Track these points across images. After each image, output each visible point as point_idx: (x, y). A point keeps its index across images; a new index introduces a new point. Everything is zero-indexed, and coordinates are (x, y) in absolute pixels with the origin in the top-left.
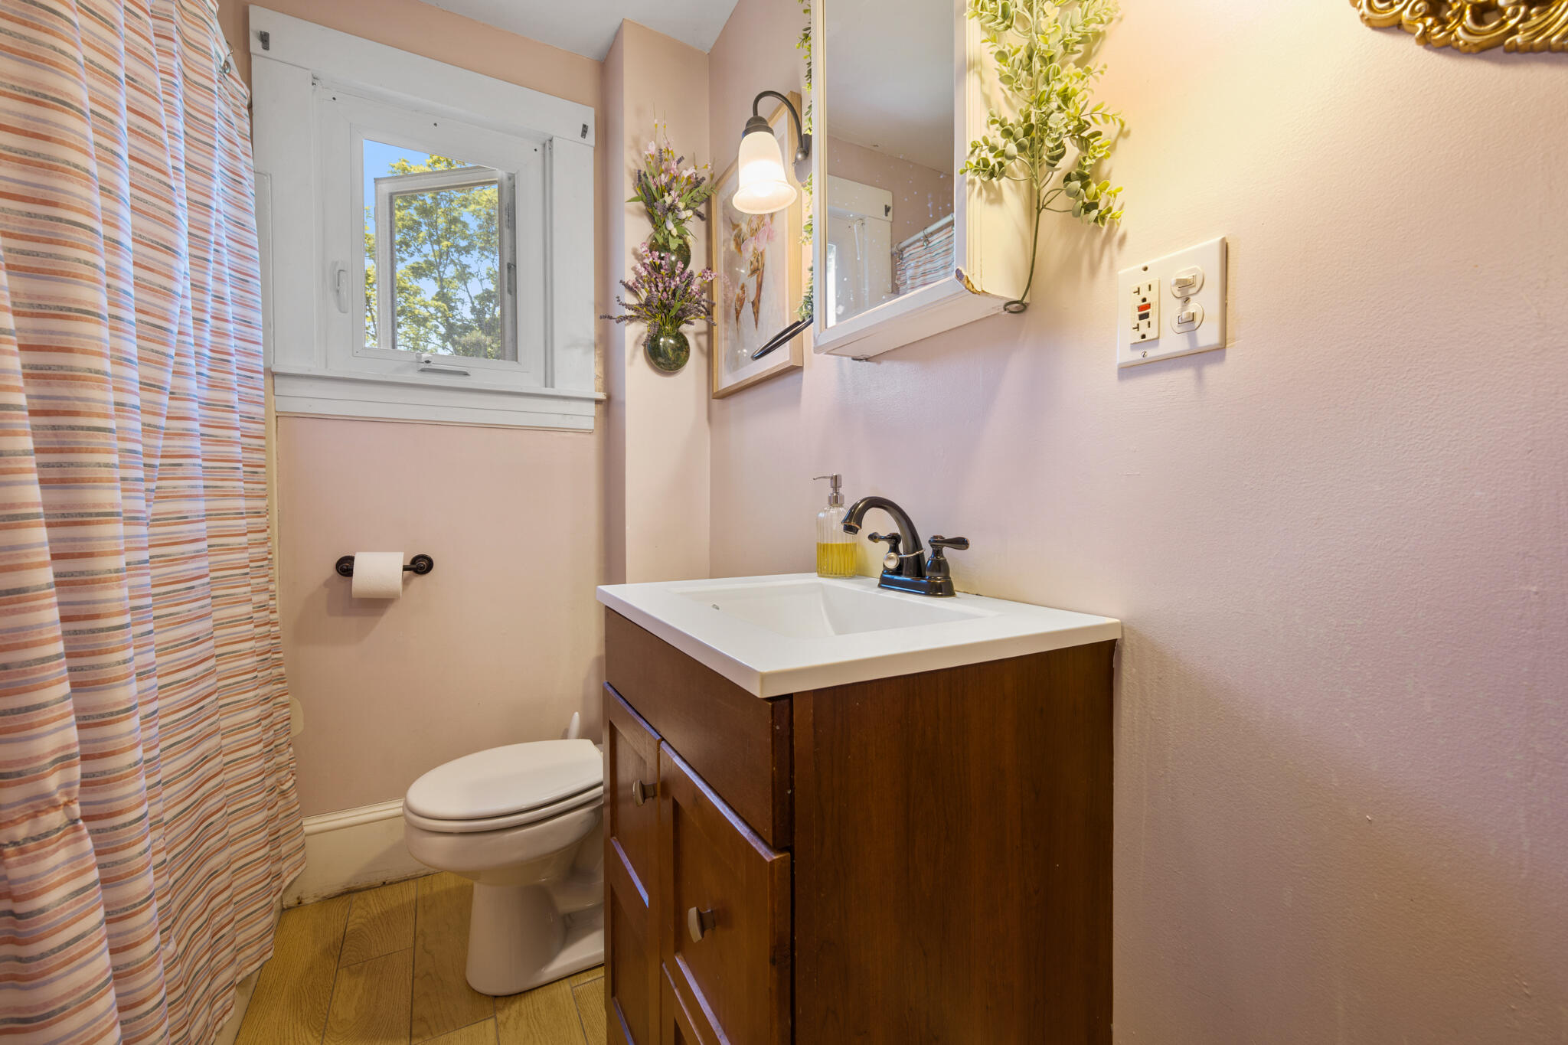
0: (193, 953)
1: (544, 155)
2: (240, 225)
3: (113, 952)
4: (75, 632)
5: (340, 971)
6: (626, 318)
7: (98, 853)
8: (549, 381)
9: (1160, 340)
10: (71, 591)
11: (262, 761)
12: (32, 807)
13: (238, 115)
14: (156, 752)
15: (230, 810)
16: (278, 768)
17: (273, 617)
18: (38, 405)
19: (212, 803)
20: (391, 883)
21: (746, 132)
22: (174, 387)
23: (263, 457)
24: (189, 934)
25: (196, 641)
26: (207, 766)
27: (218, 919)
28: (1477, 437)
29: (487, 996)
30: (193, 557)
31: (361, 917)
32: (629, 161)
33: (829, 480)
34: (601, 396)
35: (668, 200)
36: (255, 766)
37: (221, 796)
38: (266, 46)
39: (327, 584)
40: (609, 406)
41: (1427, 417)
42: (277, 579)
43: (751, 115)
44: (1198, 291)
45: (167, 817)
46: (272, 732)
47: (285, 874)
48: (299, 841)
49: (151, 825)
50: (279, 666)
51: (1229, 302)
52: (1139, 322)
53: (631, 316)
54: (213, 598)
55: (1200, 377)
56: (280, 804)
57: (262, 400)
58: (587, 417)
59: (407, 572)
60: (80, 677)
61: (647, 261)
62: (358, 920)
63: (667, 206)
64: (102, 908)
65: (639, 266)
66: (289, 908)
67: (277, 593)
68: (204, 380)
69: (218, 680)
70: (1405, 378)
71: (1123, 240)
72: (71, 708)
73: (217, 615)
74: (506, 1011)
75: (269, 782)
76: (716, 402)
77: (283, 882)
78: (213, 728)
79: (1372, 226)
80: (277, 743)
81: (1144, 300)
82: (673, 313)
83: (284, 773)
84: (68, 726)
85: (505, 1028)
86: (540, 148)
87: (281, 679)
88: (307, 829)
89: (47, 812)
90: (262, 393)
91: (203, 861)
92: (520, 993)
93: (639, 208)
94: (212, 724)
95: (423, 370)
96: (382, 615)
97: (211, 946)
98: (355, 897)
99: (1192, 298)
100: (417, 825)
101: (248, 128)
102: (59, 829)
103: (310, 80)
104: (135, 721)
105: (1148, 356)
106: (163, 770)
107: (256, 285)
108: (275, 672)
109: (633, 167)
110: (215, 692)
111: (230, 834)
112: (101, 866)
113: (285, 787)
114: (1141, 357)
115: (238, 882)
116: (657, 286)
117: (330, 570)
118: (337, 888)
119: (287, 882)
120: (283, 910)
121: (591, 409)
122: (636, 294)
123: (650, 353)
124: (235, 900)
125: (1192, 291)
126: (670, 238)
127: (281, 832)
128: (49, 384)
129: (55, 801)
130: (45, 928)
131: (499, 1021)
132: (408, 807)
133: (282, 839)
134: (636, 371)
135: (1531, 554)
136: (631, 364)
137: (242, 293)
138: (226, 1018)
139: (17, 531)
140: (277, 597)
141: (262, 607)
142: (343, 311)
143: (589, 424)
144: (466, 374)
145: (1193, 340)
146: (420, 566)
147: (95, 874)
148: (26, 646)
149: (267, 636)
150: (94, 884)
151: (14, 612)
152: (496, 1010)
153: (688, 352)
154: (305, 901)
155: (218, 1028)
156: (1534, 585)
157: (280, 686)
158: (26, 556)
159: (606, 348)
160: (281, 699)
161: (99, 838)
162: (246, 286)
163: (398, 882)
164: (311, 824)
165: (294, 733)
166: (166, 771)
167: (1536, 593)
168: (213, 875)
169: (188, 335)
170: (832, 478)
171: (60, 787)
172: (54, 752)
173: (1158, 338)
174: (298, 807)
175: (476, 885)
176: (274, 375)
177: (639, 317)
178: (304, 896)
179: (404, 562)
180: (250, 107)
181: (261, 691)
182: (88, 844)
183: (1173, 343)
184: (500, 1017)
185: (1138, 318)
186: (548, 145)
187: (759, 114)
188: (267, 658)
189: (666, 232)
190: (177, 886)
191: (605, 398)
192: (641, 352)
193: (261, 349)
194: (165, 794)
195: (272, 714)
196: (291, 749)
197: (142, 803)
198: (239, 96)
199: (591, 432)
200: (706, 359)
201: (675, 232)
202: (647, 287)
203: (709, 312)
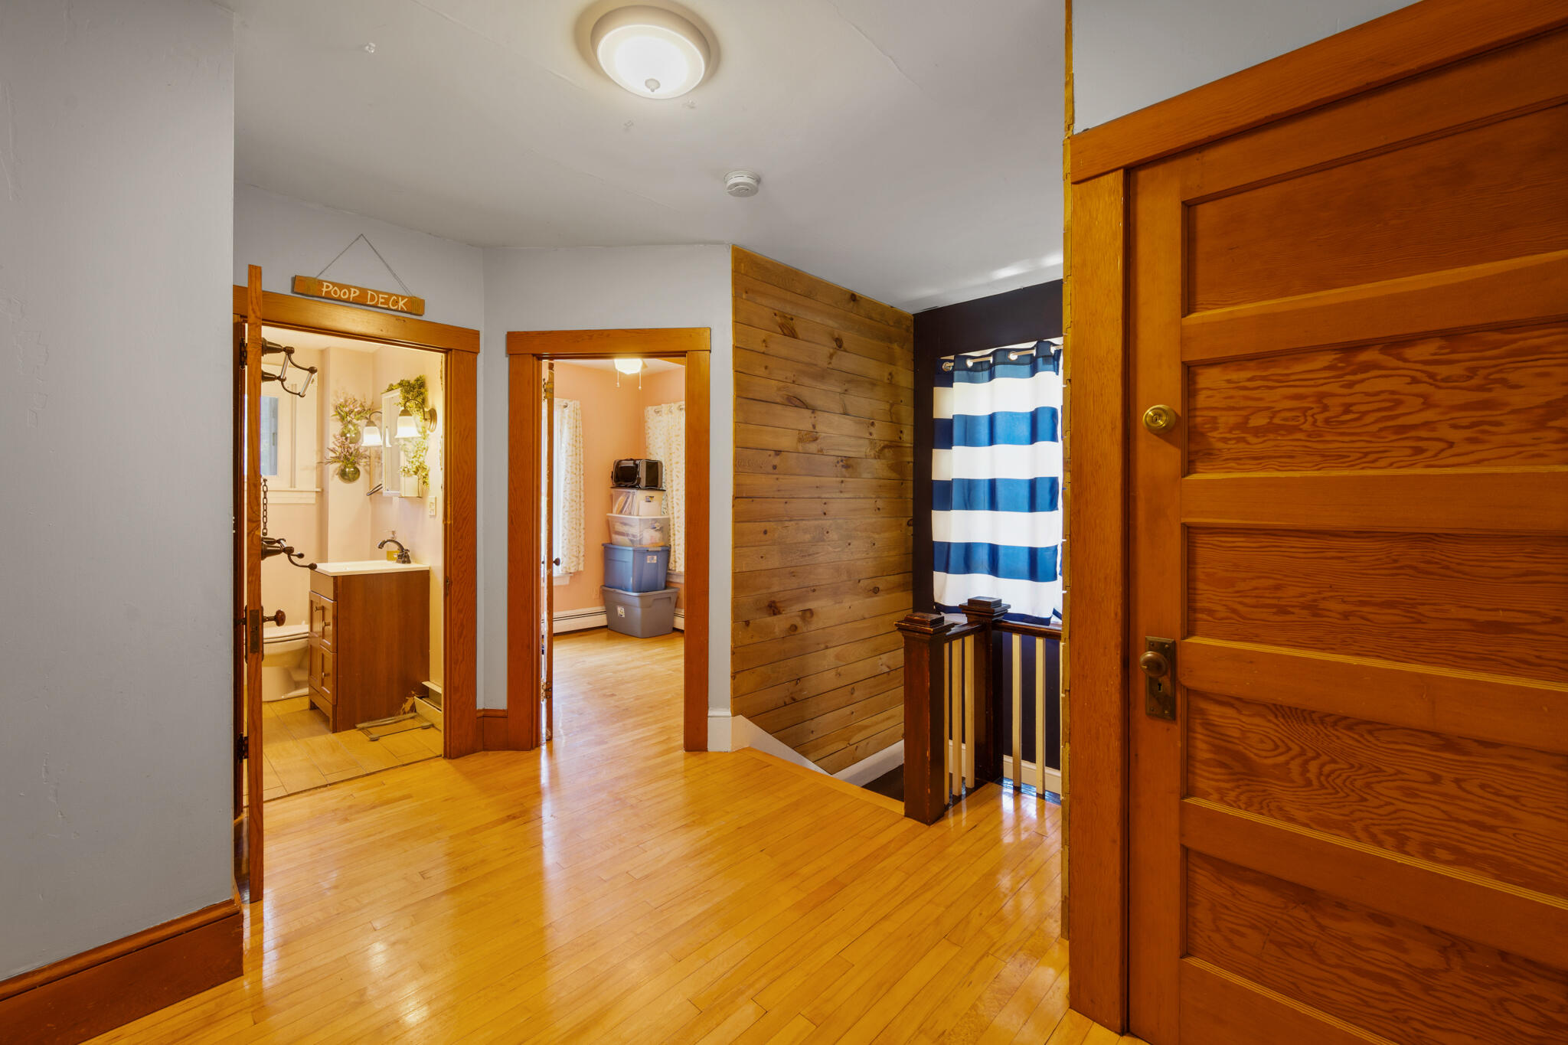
6: (328, 462)
8: (293, 485)
32: (332, 400)
34: (318, 490)
40: (322, 494)
53: (331, 462)
58: (312, 498)
61: (339, 440)
65: (335, 442)
76: (369, 495)
82: (351, 460)
93: (337, 418)
116: (344, 449)
121: (313, 495)
122: (334, 453)
123: (341, 474)
134: (335, 481)
136: (332, 478)
143: (312, 500)
153: (359, 475)
159: (321, 472)
177: (334, 462)
189: (349, 429)
191: (320, 491)
192: (337, 474)
199: (313, 504)
200: (368, 476)
201: (353, 429)
202: (339, 450)
203: (370, 457)
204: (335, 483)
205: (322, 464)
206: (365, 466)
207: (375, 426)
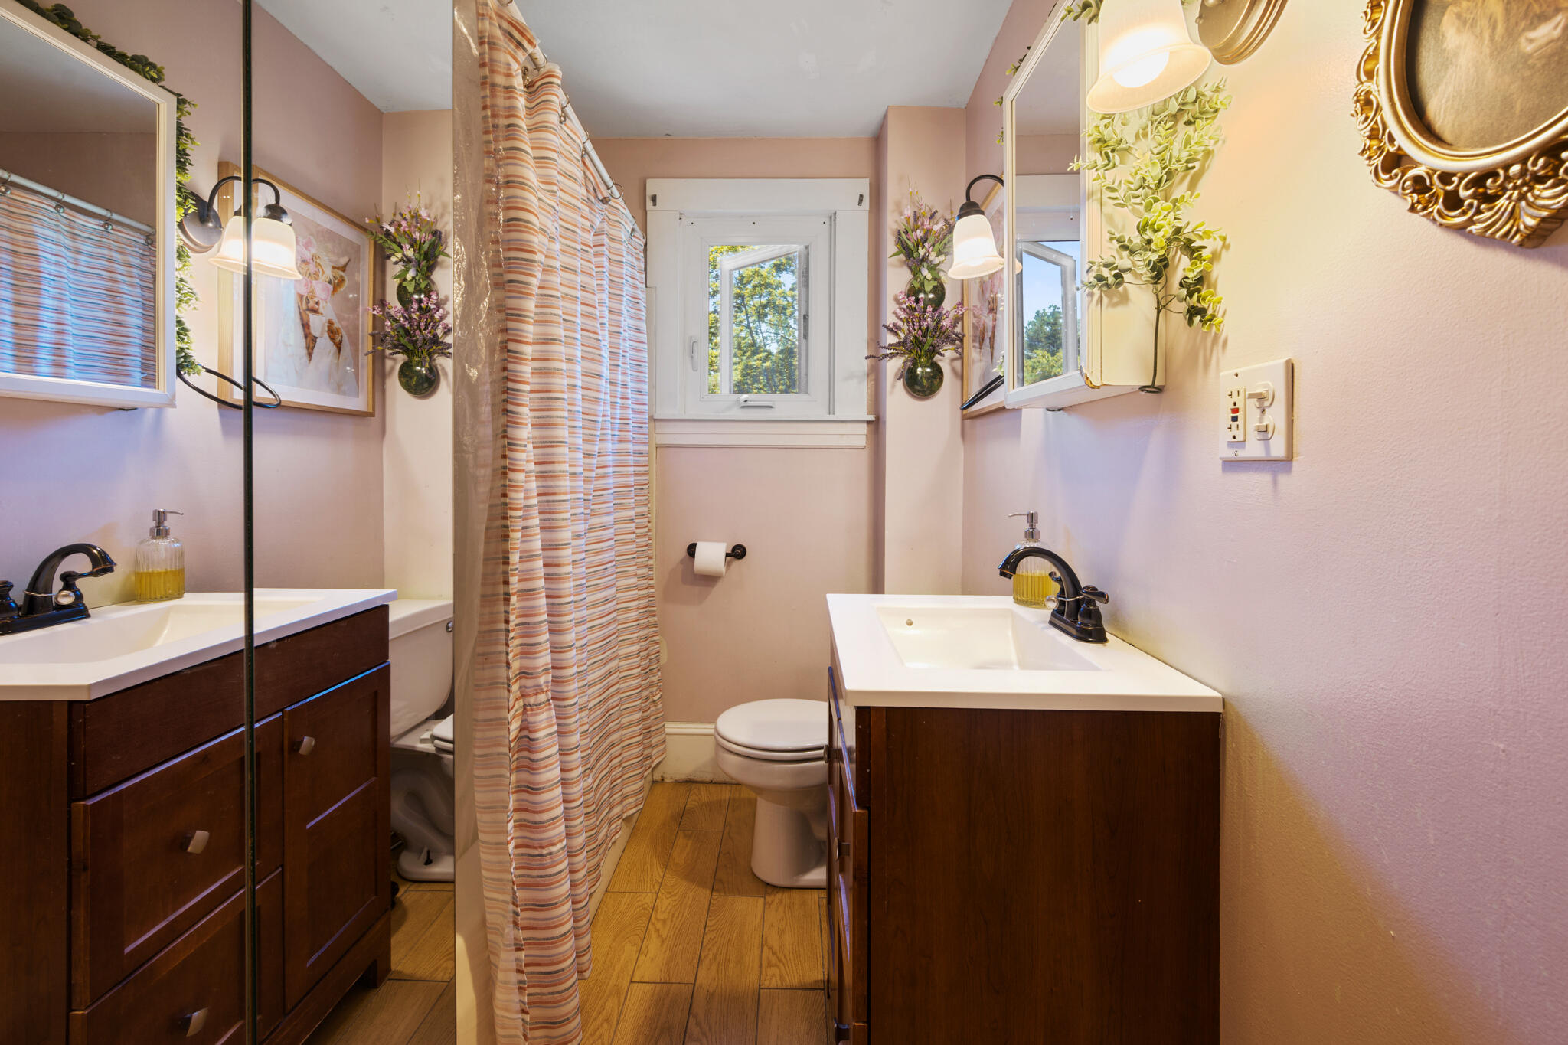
0: (601, 789)
1: (831, 225)
2: (637, 330)
3: (562, 770)
4: (553, 604)
5: (679, 832)
6: (887, 355)
7: (557, 718)
8: (831, 411)
9: (1247, 443)
10: (552, 583)
11: (640, 679)
12: (536, 690)
13: (638, 259)
14: (585, 667)
15: (623, 708)
16: (651, 685)
17: (651, 582)
18: (542, 490)
19: (614, 701)
20: (715, 783)
21: (960, 216)
22: (600, 449)
23: (647, 478)
24: (600, 777)
25: (607, 601)
26: (611, 678)
27: (614, 773)
28: (1461, 591)
29: (762, 881)
30: (607, 550)
31: (695, 801)
32: (893, 222)
33: (1026, 517)
34: (871, 418)
35: (922, 252)
36: (636, 682)
37: (616, 699)
38: (655, 205)
39: (682, 562)
40: (876, 426)
41: (1427, 562)
42: (654, 557)
43: (965, 201)
44: (1271, 404)
45: (591, 705)
46: (648, 660)
47: (654, 757)
48: (662, 737)
49: (580, 709)
50: (654, 615)
51: (1295, 418)
52: (1231, 423)
53: (891, 354)
54: (616, 573)
55: (1275, 483)
56: (652, 709)
57: (647, 441)
58: (860, 435)
59: (728, 558)
60: (554, 627)
61: (904, 306)
62: (693, 803)
63: (921, 257)
64: (557, 746)
65: (898, 311)
66: (657, 782)
67: (654, 567)
68: (616, 438)
69: (618, 625)
70: (1411, 521)
71: (1225, 342)
72: (549, 646)
73: (618, 584)
74: (773, 896)
75: (644, 694)
76: (967, 421)
77: (653, 762)
78: (615, 655)
79: (1390, 373)
80: (652, 667)
81: (1235, 404)
82: (926, 347)
83: (655, 689)
84: (548, 654)
85: (770, 907)
86: (827, 220)
87: (655, 625)
88: (667, 730)
89: (540, 693)
90: (647, 436)
91: (608, 735)
92: (784, 888)
93: (900, 261)
94: (614, 652)
95: (743, 407)
96: (713, 586)
97: (610, 789)
98: (694, 786)
99: (1267, 410)
100: (722, 745)
101: (643, 266)
102: (544, 703)
103: (678, 216)
104: (574, 652)
105: (1239, 456)
106: (588, 677)
107: (645, 366)
108: (652, 619)
109: (895, 227)
110: (615, 633)
111: (622, 723)
112: (558, 725)
113: (655, 698)
114: (1233, 455)
115: (627, 754)
116: (914, 325)
117: (684, 553)
118: (683, 777)
119: (655, 763)
120: (653, 782)
121: (863, 429)
122: (896, 334)
123: (907, 383)
124: (624, 765)
125: (1267, 404)
126: (926, 282)
127: (652, 729)
128: (546, 480)
129: (542, 689)
130: (539, 747)
131: (767, 901)
132: (716, 729)
133: (652, 734)
134: (897, 396)
135: (1499, 712)
136: (891, 393)
137: (638, 374)
138: (617, 836)
139: (534, 562)
140: (654, 569)
141: (644, 577)
142: (695, 370)
143: (862, 441)
144: (771, 407)
145: (1267, 449)
146: (738, 552)
147: (555, 728)
148: (535, 615)
149: (647, 596)
150: (554, 733)
151: (532, 599)
152: (766, 893)
153: (941, 380)
154: (666, 780)
155: (613, 840)
156: (1501, 742)
157: (654, 629)
158: (535, 574)
159: (875, 375)
160: (654, 638)
161: (559, 710)
162: (640, 369)
163: (720, 784)
164: (671, 728)
165: (662, 662)
166: (592, 677)
167: (1504, 751)
168: (612, 745)
169: (608, 416)
170: (1028, 515)
171: (545, 683)
172: (543, 666)
173: (1244, 441)
174: (661, 714)
175: (759, 799)
176: (655, 420)
177: (897, 354)
178: (665, 776)
179: (726, 550)
180: (645, 250)
181: (642, 633)
182: (553, 712)
183: (1254, 449)
184: (769, 899)
185: (1230, 419)
186: (833, 217)
187: (972, 200)
188: (647, 611)
189: (922, 278)
190: (595, 746)
191: (874, 419)
192: (900, 384)
193: (647, 407)
194: (590, 691)
195: (648, 649)
196: (659, 673)
197: (575, 696)
198: (638, 247)
199: (864, 448)
200: (959, 383)
201: (929, 276)
202: (905, 327)
203: (962, 341)
204: (897, 398)
205: (876, 358)
206: (953, 360)
207: (982, 213)
